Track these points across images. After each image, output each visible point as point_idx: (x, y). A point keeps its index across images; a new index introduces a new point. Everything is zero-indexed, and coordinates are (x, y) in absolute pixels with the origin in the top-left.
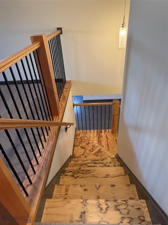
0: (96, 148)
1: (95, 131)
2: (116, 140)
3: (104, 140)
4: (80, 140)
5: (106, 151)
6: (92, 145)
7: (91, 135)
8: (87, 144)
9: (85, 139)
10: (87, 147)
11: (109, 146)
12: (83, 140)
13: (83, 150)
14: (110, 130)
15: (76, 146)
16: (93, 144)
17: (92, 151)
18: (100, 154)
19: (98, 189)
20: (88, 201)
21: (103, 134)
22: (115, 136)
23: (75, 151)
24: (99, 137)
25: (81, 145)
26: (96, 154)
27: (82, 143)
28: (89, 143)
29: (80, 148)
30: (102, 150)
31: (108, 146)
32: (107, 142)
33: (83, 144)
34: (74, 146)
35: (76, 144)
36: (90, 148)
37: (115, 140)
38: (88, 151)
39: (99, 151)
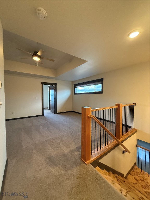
4: (136, 173)
6: (146, 184)
10: (140, 182)
12: (139, 175)
13: (136, 181)
17: (144, 189)
20: (115, 183)
23: (128, 176)
26: (147, 193)
33: (137, 178)
34: (129, 173)
36: (143, 185)
38: (140, 185)
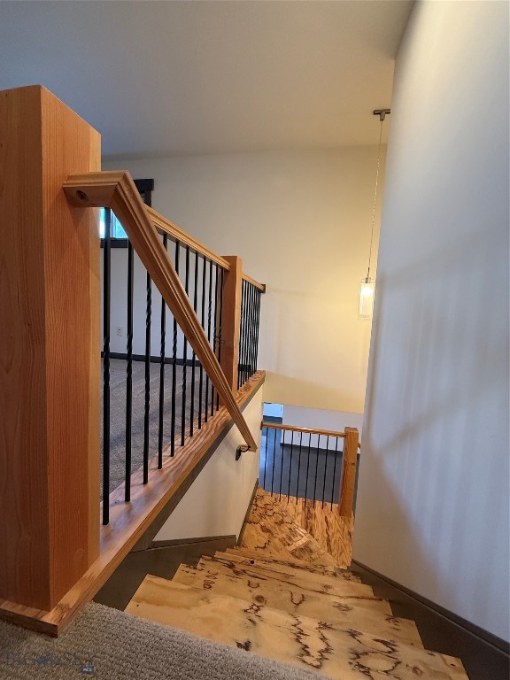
0: (300, 537)
1: (301, 500)
2: (350, 534)
3: (320, 526)
4: (262, 511)
5: (322, 551)
6: (290, 529)
7: (290, 508)
8: (276, 523)
9: (275, 510)
10: (276, 531)
11: (332, 543)
12: (270, 513)
13: (266, 535)
14: (335, 506)
15: (250, 523)
16: (292, 526)
17: (289, 545)
18: (306, 556)
19: (298, 605)
21: (318, 510)
22: (346, 520)
23: (246, 532)
24: (309, 516)
25: (262, 523)
26: (297, 554)
27: (267, 517)
28: (282, 522)
29: (260, 530)
30: (312, 547)
31: (328, 544)
32: (327, 533)
33: (268, 522)
34: (246, 521)
35: (251, 518)
36: (284, 536)
37: (346, 531)
38: (276, 540)
39: (306, 549)
